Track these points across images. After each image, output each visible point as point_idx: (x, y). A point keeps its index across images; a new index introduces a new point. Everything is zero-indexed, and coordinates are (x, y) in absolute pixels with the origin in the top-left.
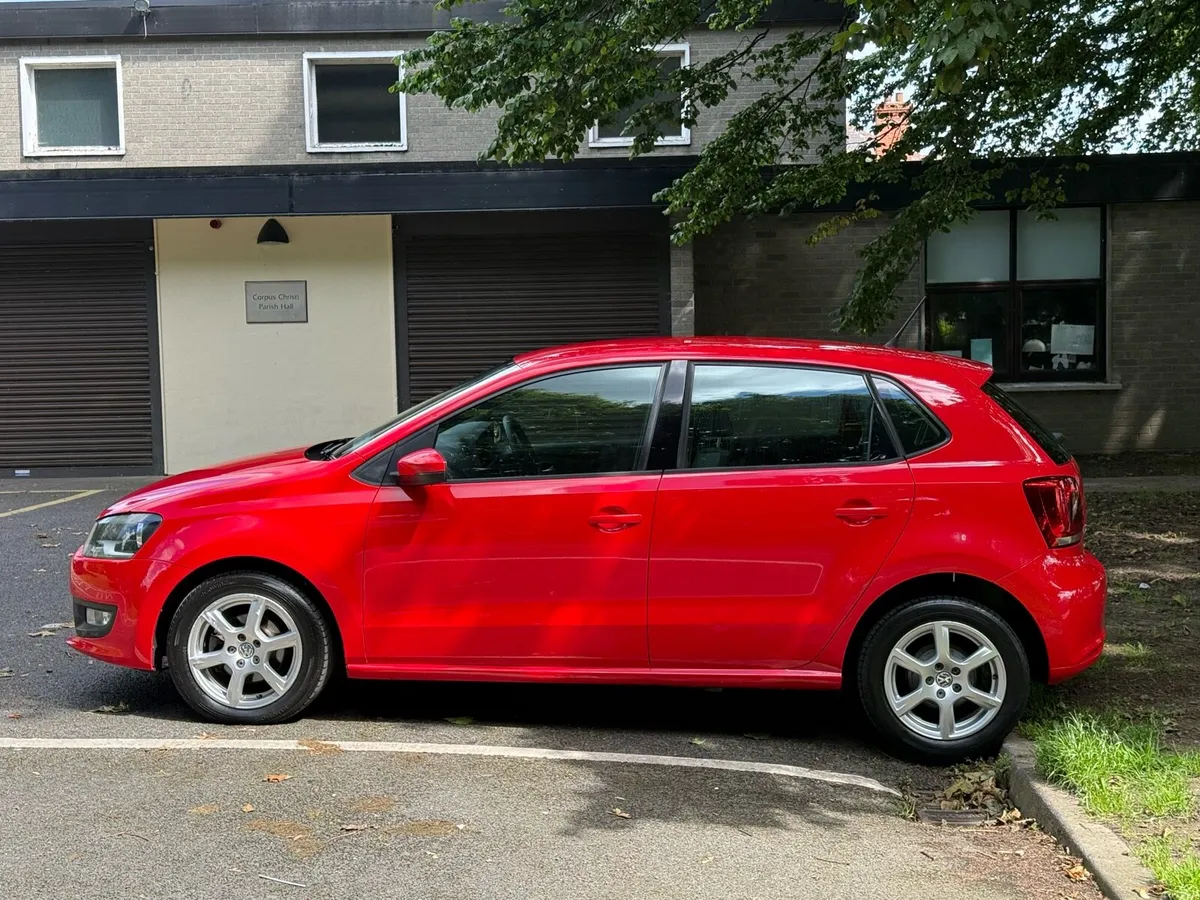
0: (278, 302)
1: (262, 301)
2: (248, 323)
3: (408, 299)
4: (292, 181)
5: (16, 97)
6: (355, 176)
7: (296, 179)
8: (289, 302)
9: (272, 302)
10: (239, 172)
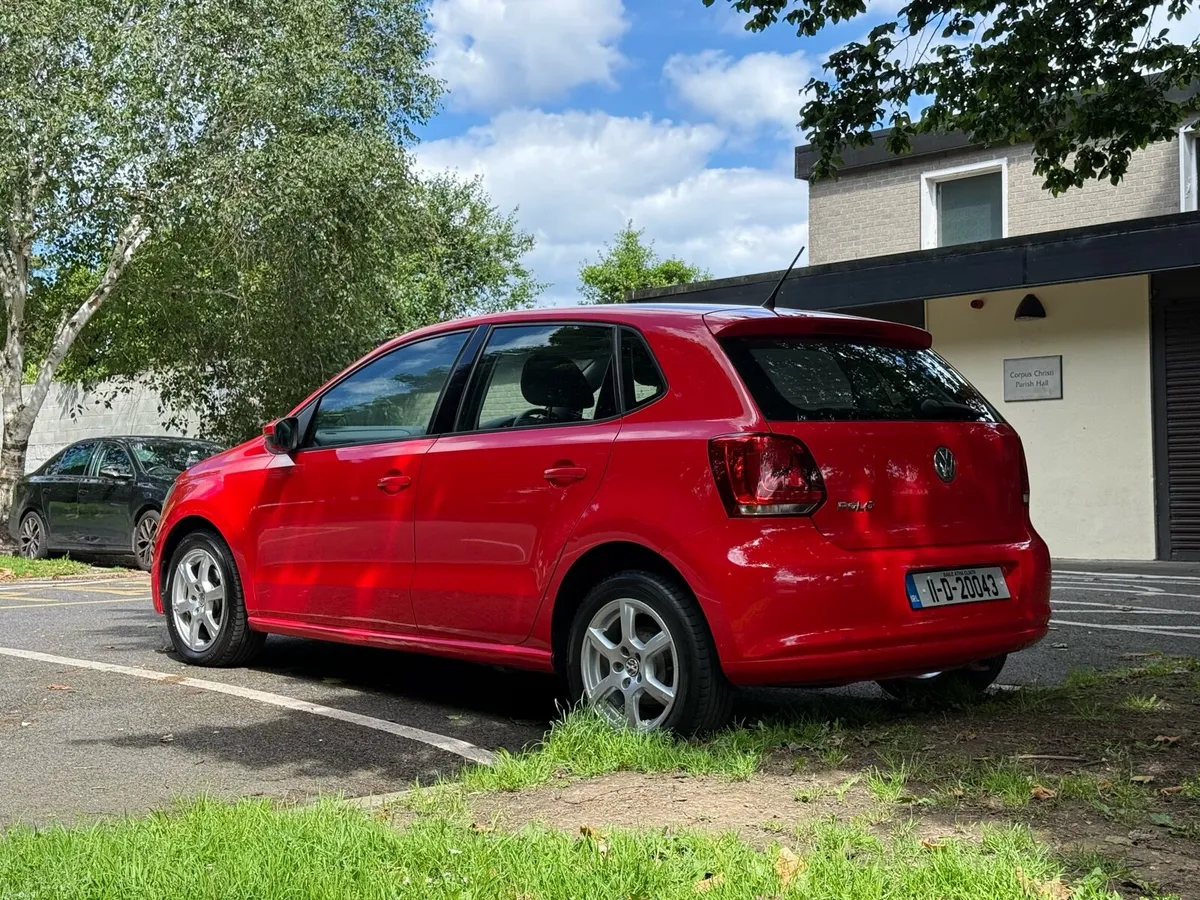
0: (1034, 379)
1: (1018, 379)
2: (1006, 401)
3: (1167, 370)
4: (1026, 252)
5: (917, 210)
6: (1087, 239)
7: (1030, 249)
8: (1043, 379)
9: (1026, 380)
10: (977, 248)
